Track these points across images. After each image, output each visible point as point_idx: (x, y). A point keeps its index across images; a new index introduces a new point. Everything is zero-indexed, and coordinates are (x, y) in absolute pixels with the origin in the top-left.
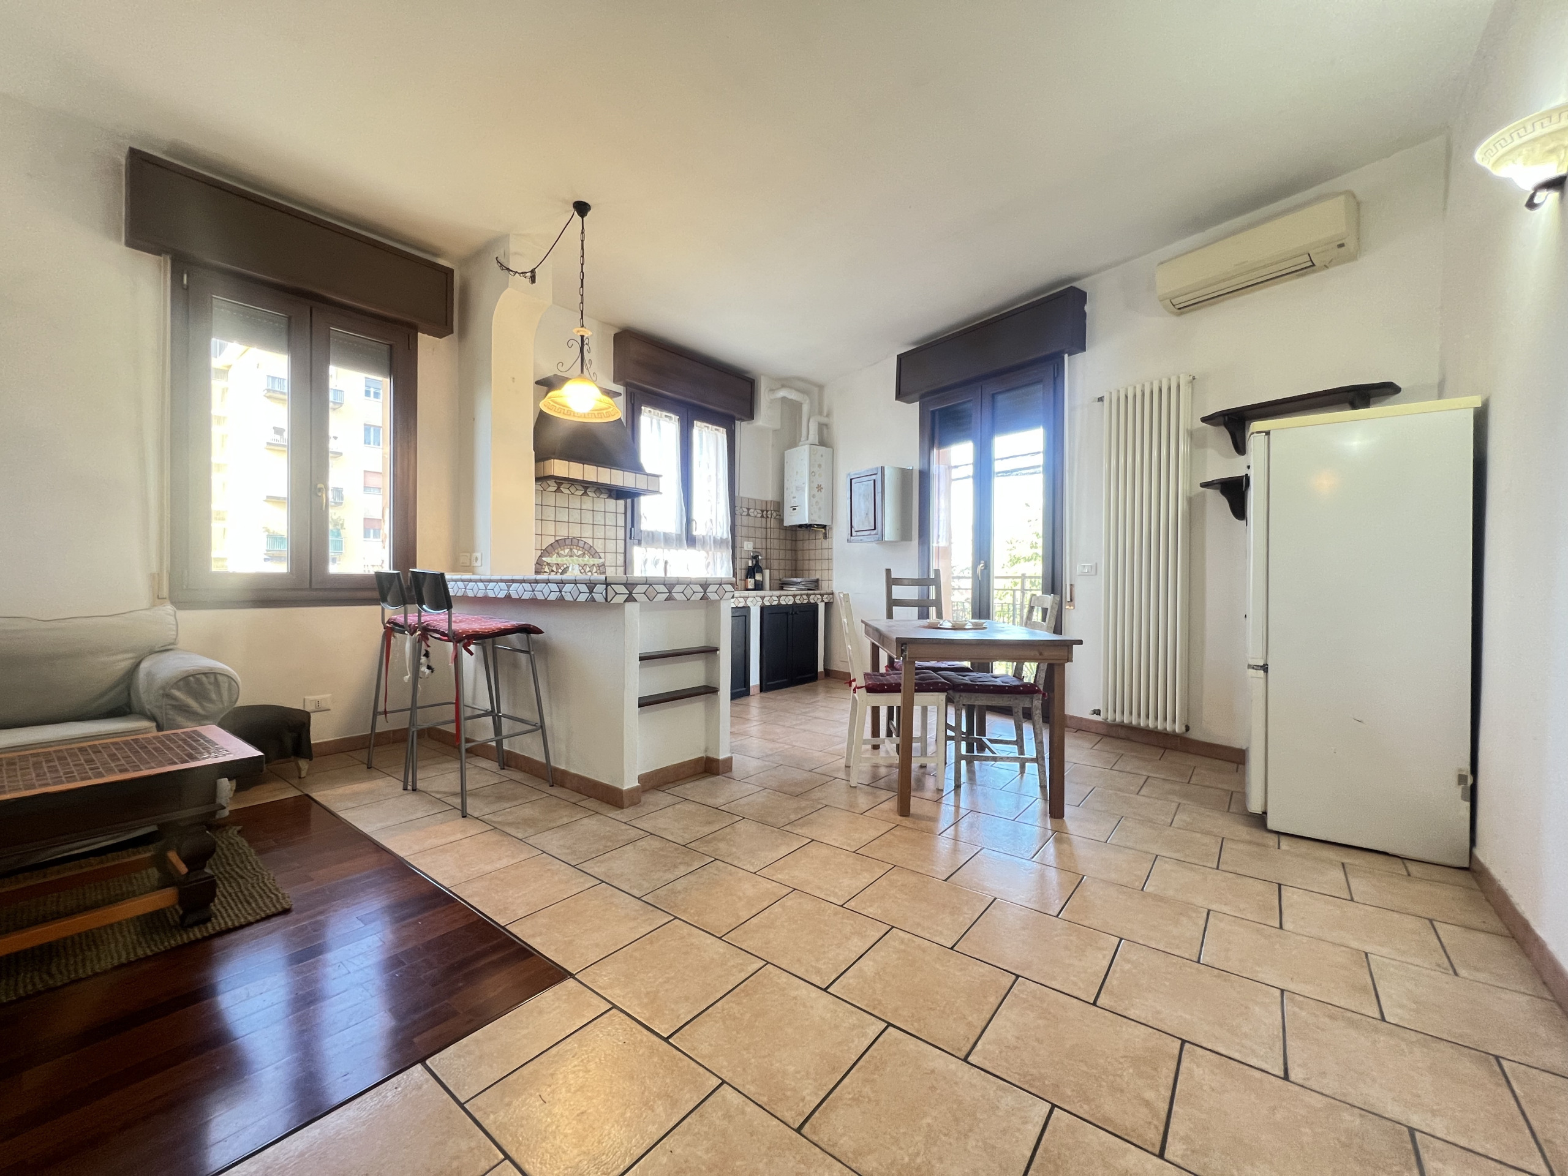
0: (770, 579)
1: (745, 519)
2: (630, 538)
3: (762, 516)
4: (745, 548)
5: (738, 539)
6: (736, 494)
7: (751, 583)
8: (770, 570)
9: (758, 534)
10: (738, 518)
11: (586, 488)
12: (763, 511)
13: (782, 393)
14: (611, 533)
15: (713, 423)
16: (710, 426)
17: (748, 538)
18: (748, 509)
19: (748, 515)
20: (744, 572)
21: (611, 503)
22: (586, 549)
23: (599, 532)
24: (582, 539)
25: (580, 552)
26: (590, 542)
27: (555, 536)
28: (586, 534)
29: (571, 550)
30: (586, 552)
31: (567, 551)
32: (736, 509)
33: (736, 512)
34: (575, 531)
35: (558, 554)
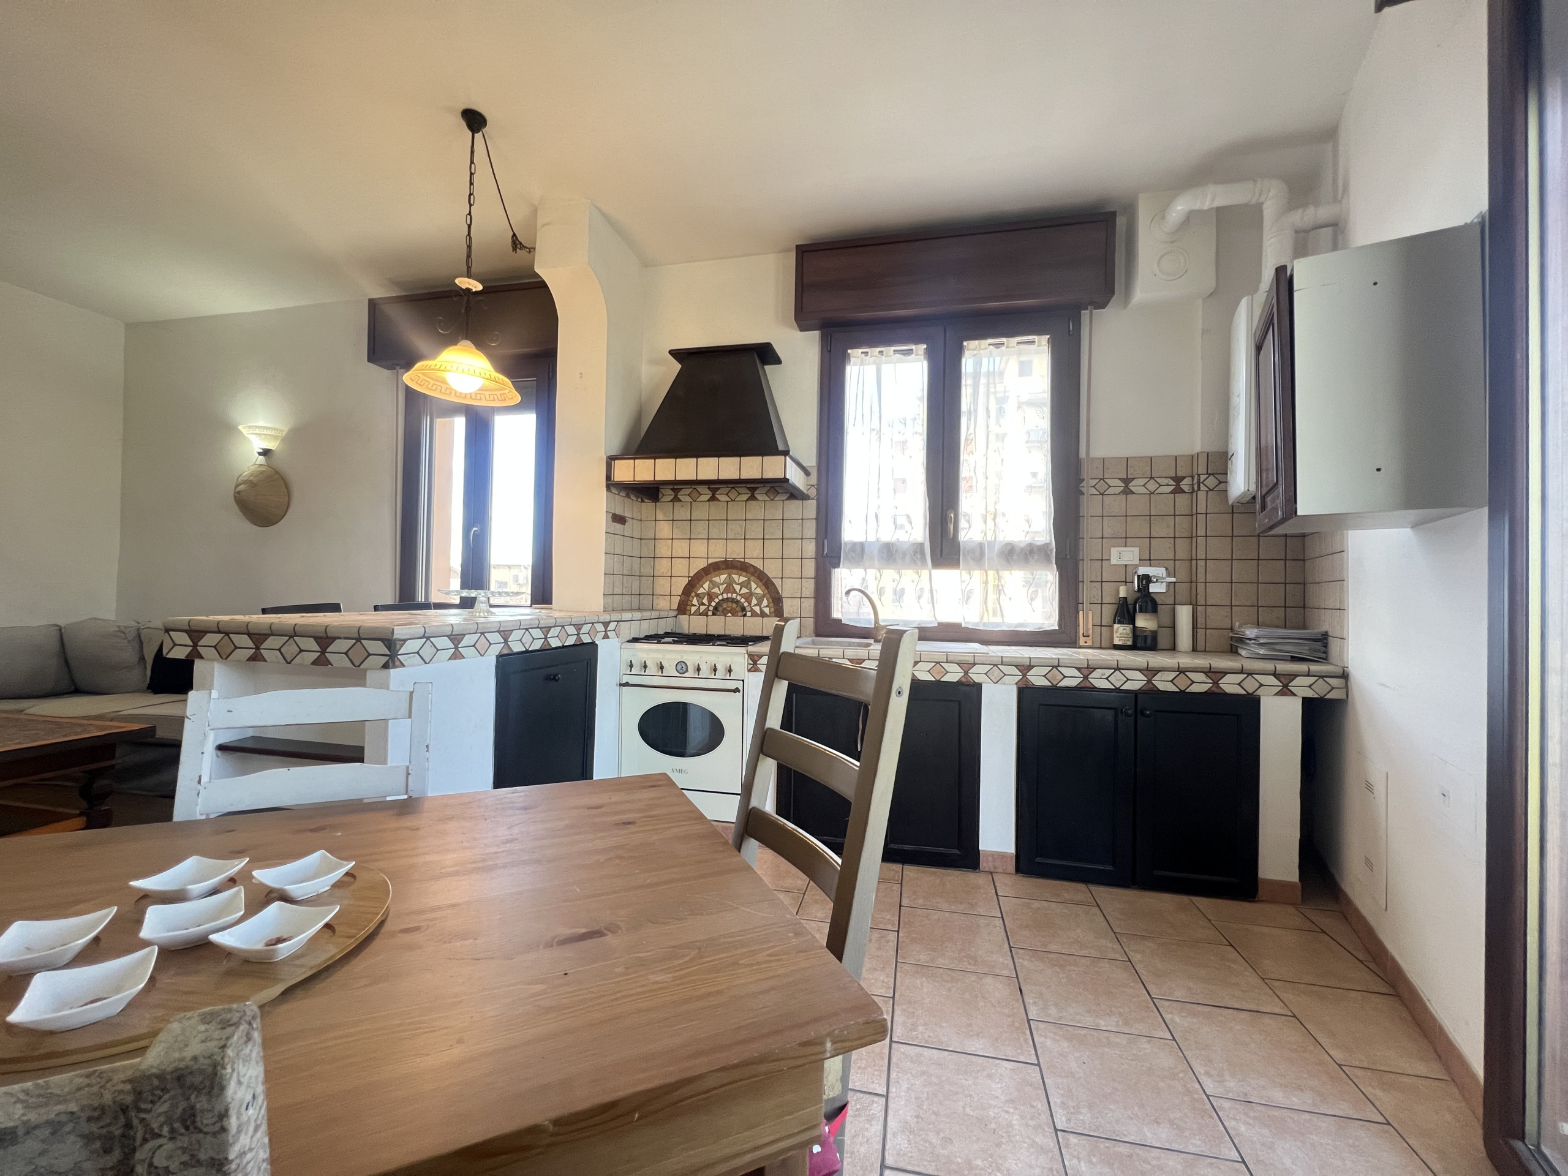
0: (1195, 627)
1: (1116, 504)
2: (823, 556)
3: (1178, 490)
4: (1114, 561)
6: (1083, 454)
8: (1195, 605)
9: (1162, 529)
10: (1091, 505)
12: (1178, 480)
14: (793, 549)
16: (1004, 340)
17: (1125, 540)
18: (1127, 481)
19: (1127, 492)
20: (1109, 612)
21: (794, 507)
22: (753, 574)
23: (773, 549)
24: (746, 561)
25: (743, 579)
26: (758, 564)
27: (707, 558)
28: (752, 553)
29: (730, 575)
30: (752, 578)
31: (723, 577)
32: (1084, 484)
33: (1084, 490)
34: (735, 551)
35: (711, 581)
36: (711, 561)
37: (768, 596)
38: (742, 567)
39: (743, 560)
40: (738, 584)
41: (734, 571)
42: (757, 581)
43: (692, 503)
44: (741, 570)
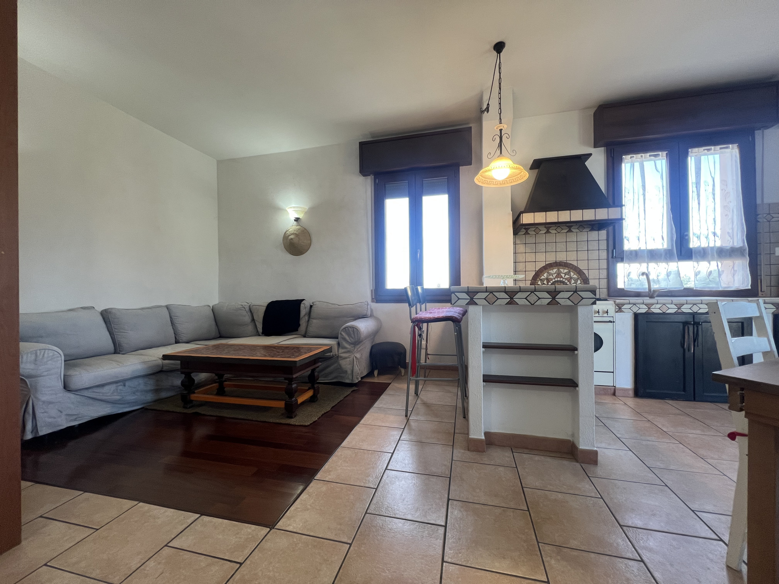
1: (775, 225)
2: (612, 257)
4: (776, 254)
6: (759, 201)
14: (594, 255)
15: (717, 144)
16: (712, 147)
20: (775, 279)
21: (594, 235)
22: (572, 269)
23: (583, 255)
24: (568, 262)
25: (566, 271)
26: (575, 263)
27: (545, 261)
28: (571, 258)
29: (558, 269)
30: (571, 270)
31: (555, 270)
32: (759, 217)
33: (759, 220)
34: (561, 257)
35: (548, 273)
36: (547, 263)
37: (581, 279)
38: (564, 265)
39: (566, 262)
40: (563, 273)
41: (561, 267)
42: (573, 271)
43: (536, 235)
44: (564, 266)
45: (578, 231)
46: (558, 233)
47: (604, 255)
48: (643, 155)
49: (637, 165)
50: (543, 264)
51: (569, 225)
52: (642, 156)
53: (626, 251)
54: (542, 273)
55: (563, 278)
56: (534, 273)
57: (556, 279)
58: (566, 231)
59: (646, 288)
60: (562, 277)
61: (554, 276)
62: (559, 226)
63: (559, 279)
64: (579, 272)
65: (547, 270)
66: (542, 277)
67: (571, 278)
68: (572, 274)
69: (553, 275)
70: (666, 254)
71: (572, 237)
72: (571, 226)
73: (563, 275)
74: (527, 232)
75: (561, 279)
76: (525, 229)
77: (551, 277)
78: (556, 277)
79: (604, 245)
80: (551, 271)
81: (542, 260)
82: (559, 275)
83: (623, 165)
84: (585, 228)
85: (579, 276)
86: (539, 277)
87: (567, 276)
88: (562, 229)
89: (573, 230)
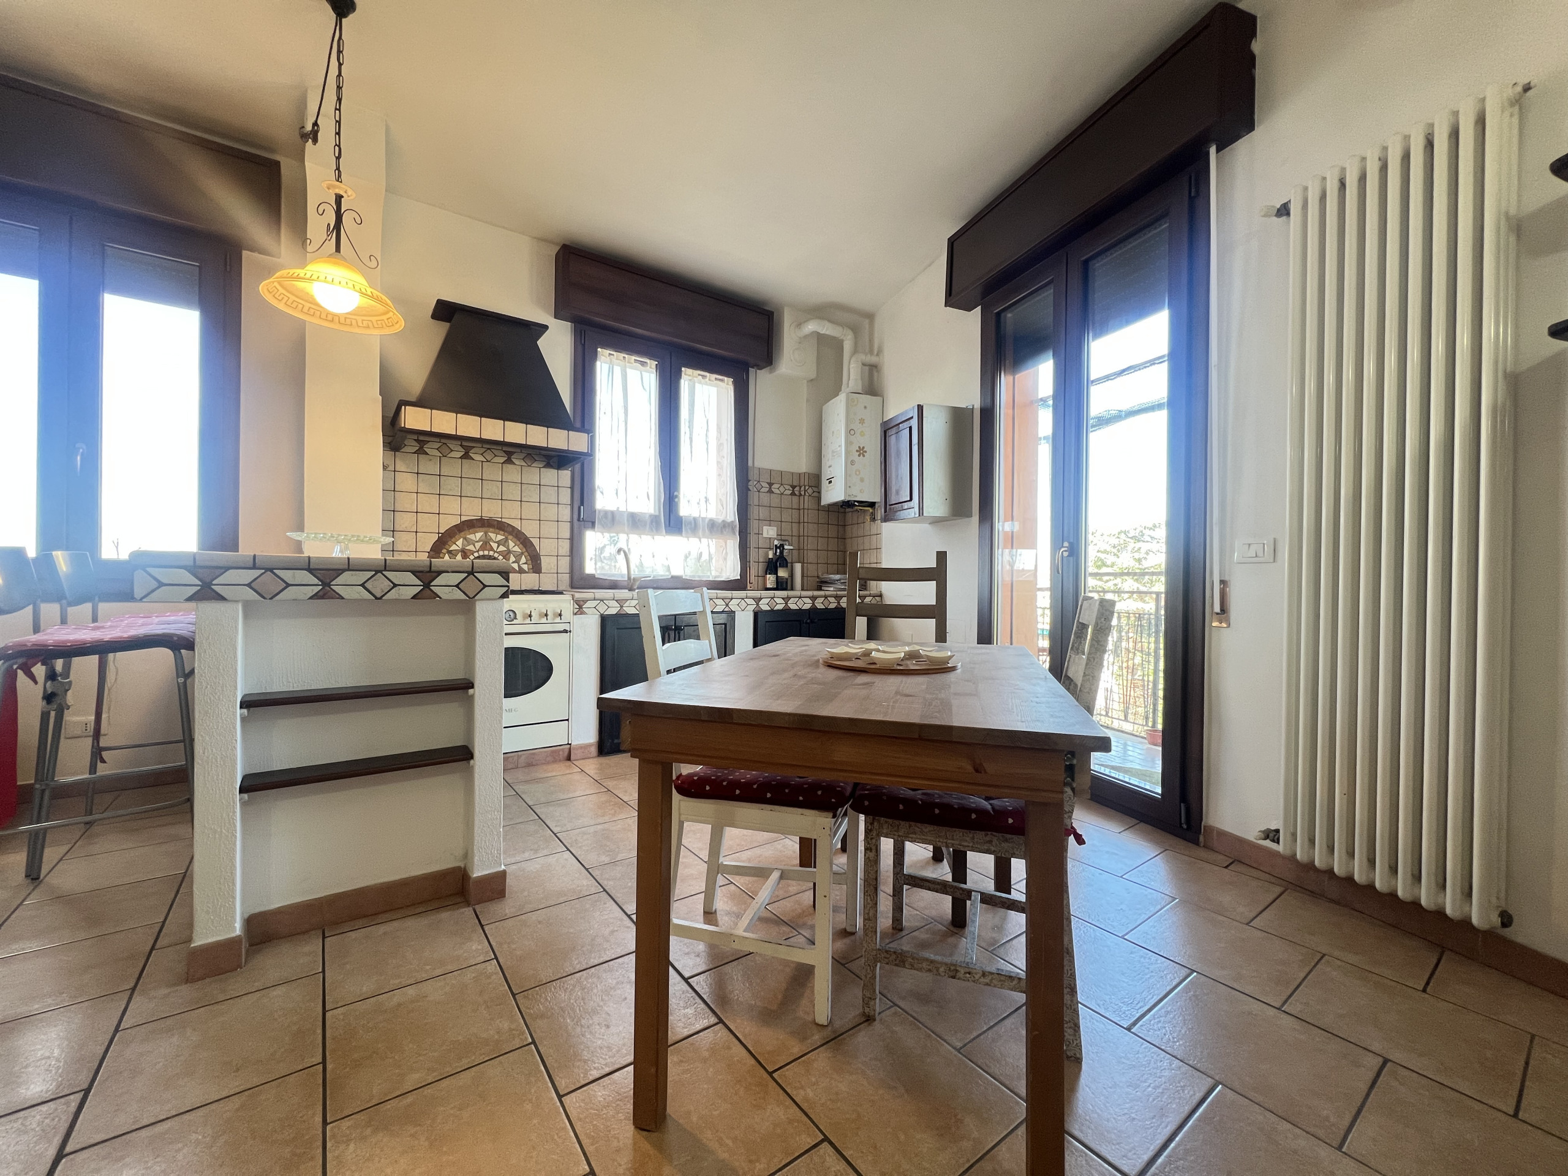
0: (803, 576)
1: (765, 498)
2: (579, 520)
3: (793, 494)
4: (765, 535)
5: (753, 525)
6: (750, 463)
7: (771, 580)
8: (803, 563)
9: (786, 517)
10: (754, 498)
11: (509, 454)
12: (793, 487)
13: (811, 327)
14: (550, 512)
15: (711, 371)
16: (708, 374)
17: (770, 522)
18: (771, 484)
19: (770, 491)
20: (762, 567)
21: (550, 476)
22: (510, 533)
23: (531, 510)
24: (503, 520)
25: (500, 537)
26: (516, 524)
27: (461, 515)
28: (509, 514)
29: (486, 533)
30: (510, 537)
31: (479, 535)
32: (750, 483)
33: (750, 487)
34: (491, 510)
35: (465, 539)
36: (464, 518)
37: (526, 554)
38: (499, 526)
39: (500, 520)
40: (495, 542)
41: (491, 529)
42: (515, 540)
43: (443, 458)
44: (497, 528)
45: (524, 464)
46: (488, 461)
47: (566, 513)
48: (626, 356)
49: (617, 370)
50: (456, 521)
51: (509, 451)
52: (624, 357)
53: (600, 511)
54: (453, 540)
55: (495, 552)
56: (435, 537)
57: (481, 553)
58: (502, 460)
59: (622, 576)
60: (492, 549)
61: (478, 545)
62: (488, 449)
63: (486, 553)
64: (525, 542)
65: (463, 533)
66: (454, 547)
67: (509, 552)
68: (511, 544)
69: (476, 544)
70: (652, 522)
71: (512, 473)
72: (512, 453)
73: (495, 546)
74: (421, 448)
75: (491, 553)
76: (417, 441)
77: (471, 547)
78: (482, 548)
79: (565, 496)
80: (471, 537)
81: (454, 512)
82: (486, 545)
83: (598, 364)
84: (536, 460)
85: (524, 550)
86: (447, 546)
87: (502, 548)
88: (496, 456)
89: (514, 460)
